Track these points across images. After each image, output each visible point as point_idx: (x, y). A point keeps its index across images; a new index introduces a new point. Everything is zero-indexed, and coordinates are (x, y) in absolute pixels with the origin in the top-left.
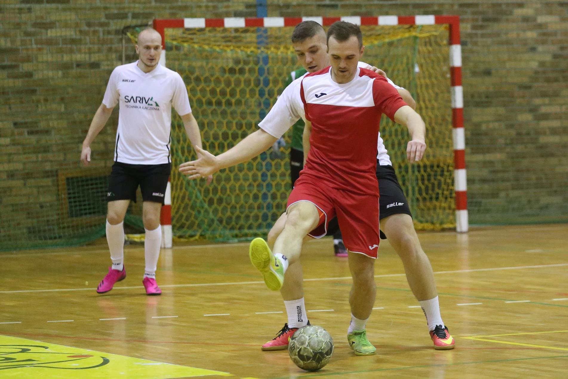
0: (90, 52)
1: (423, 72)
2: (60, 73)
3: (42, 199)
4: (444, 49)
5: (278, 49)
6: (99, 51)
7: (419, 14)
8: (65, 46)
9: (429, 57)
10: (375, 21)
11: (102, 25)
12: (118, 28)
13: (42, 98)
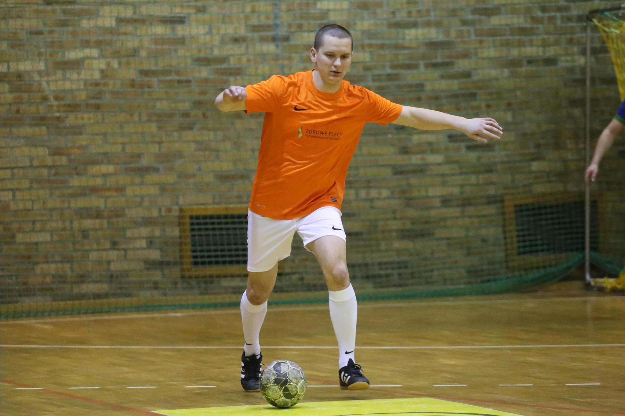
0: (545, 44)
2: (506, 72)
3: (484, 232)
6: (557, 43)
8: (511, 37)
11: (560, 9)
12: (581, 13)
13: (483, 104)
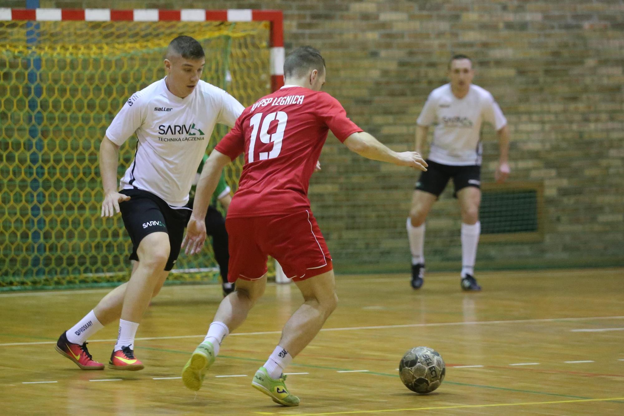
1: (237, 82)
4: (263, 52)
5: (54, 49)
7: (232, 7)
9: (244, 63)
10: (177, 16)
